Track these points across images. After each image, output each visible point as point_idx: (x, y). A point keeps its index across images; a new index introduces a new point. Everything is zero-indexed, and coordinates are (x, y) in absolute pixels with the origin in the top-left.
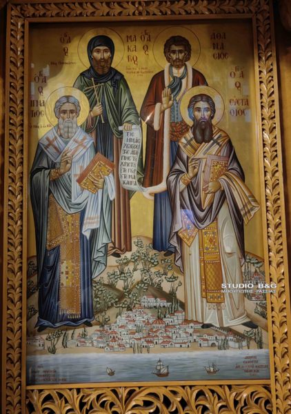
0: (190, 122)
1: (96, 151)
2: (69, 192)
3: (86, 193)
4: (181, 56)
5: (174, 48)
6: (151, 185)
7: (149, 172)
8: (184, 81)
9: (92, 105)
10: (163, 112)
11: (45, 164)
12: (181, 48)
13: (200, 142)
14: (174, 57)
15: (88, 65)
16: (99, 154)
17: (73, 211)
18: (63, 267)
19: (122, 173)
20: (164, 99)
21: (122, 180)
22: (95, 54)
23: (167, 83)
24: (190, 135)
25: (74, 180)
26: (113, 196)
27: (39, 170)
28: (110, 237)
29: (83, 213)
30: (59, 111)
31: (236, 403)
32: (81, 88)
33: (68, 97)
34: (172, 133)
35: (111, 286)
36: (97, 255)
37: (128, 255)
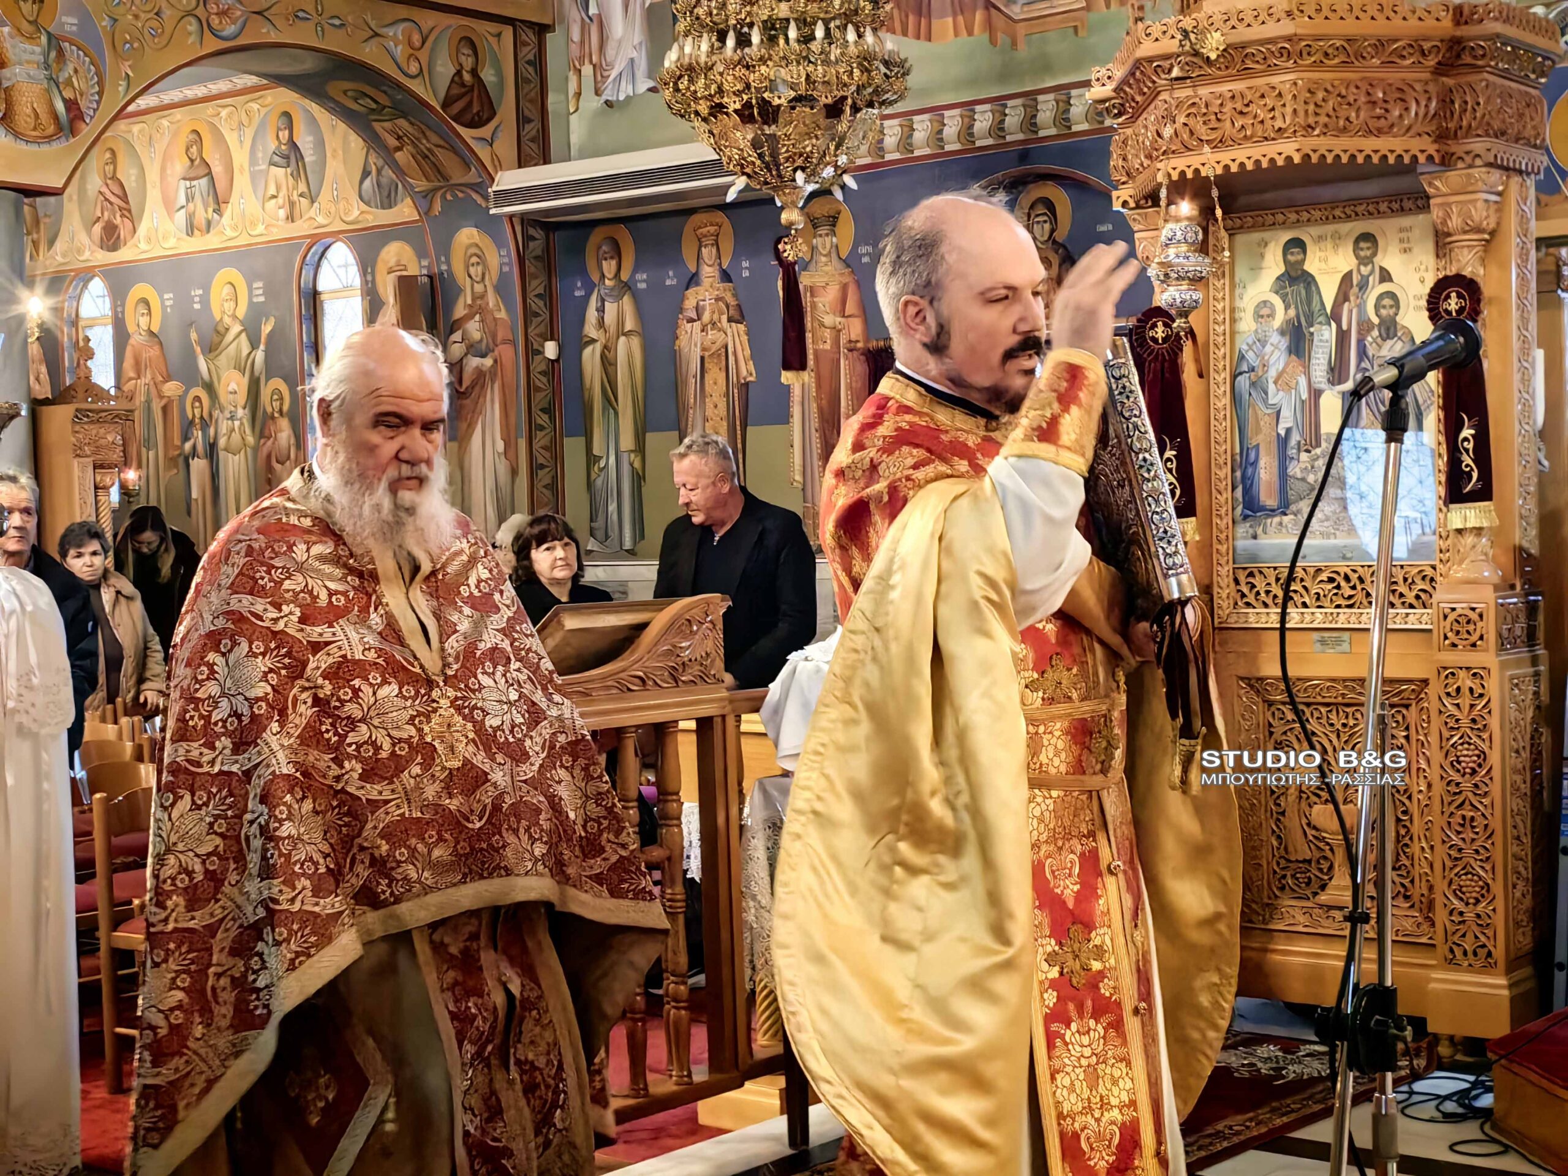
0: (1376, 320)
1: (1290, 353)
2: (1266, 393)
3: (1281, 393)
4: (1368, 253)
5: (1362, 245)
6: (1340, 383)
7: (1337, 373)
8: (1371, 279)
9: (1287, 308)
10: (1351, 311)
11: (1245, 368)
12: (1369, 245)
13: (1384, 340)
14: (1362, 254)
15: (1283, 269)
16: (1293, 357)
17: (1269, 411)
18: (1262, 463)
19: (1313, 373)
20: (1352, 298)
21: (1313, 379)
22: (1290, 257)
23: (1355, 282)
24: (1375, 333)
25: (1271, 381)
26: (1305, 396)
27: (1241, 374)
28: (1302, 436)
29: (1278, 413)
30: (1258, 316)
31: (1405, 580)
32: (1277, 293)
33: (1265, 302)
34: (1359, 332)
35: (1303, 479)
36: (1292, 452)
37: (1318, 451)
